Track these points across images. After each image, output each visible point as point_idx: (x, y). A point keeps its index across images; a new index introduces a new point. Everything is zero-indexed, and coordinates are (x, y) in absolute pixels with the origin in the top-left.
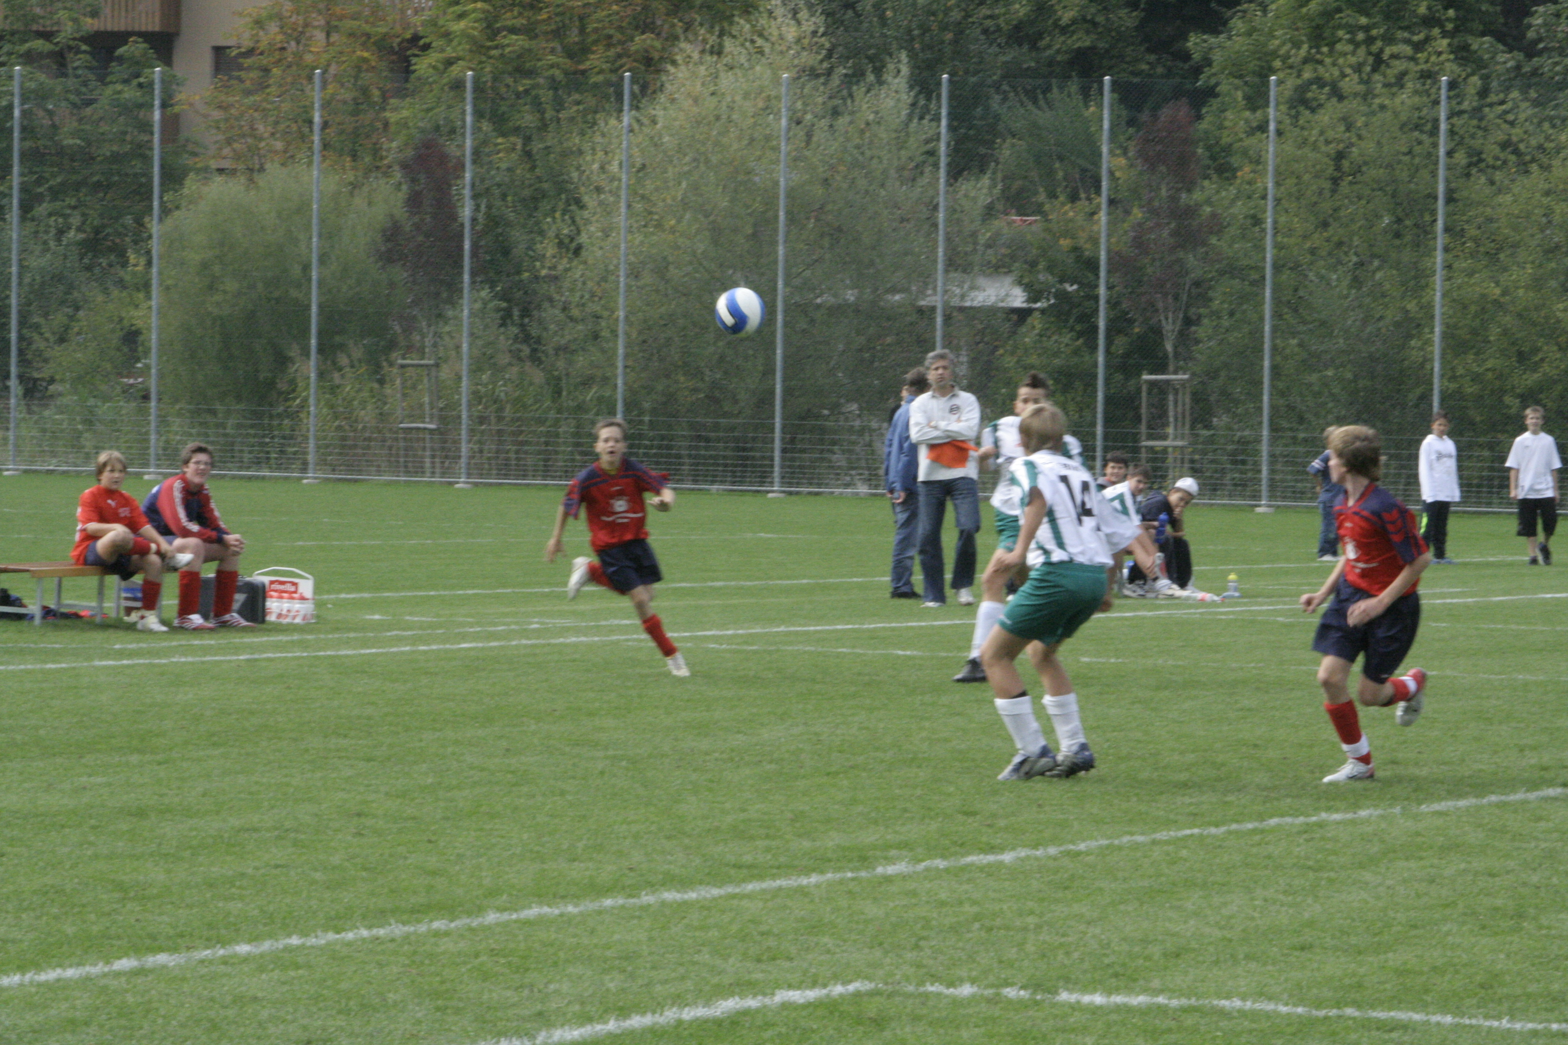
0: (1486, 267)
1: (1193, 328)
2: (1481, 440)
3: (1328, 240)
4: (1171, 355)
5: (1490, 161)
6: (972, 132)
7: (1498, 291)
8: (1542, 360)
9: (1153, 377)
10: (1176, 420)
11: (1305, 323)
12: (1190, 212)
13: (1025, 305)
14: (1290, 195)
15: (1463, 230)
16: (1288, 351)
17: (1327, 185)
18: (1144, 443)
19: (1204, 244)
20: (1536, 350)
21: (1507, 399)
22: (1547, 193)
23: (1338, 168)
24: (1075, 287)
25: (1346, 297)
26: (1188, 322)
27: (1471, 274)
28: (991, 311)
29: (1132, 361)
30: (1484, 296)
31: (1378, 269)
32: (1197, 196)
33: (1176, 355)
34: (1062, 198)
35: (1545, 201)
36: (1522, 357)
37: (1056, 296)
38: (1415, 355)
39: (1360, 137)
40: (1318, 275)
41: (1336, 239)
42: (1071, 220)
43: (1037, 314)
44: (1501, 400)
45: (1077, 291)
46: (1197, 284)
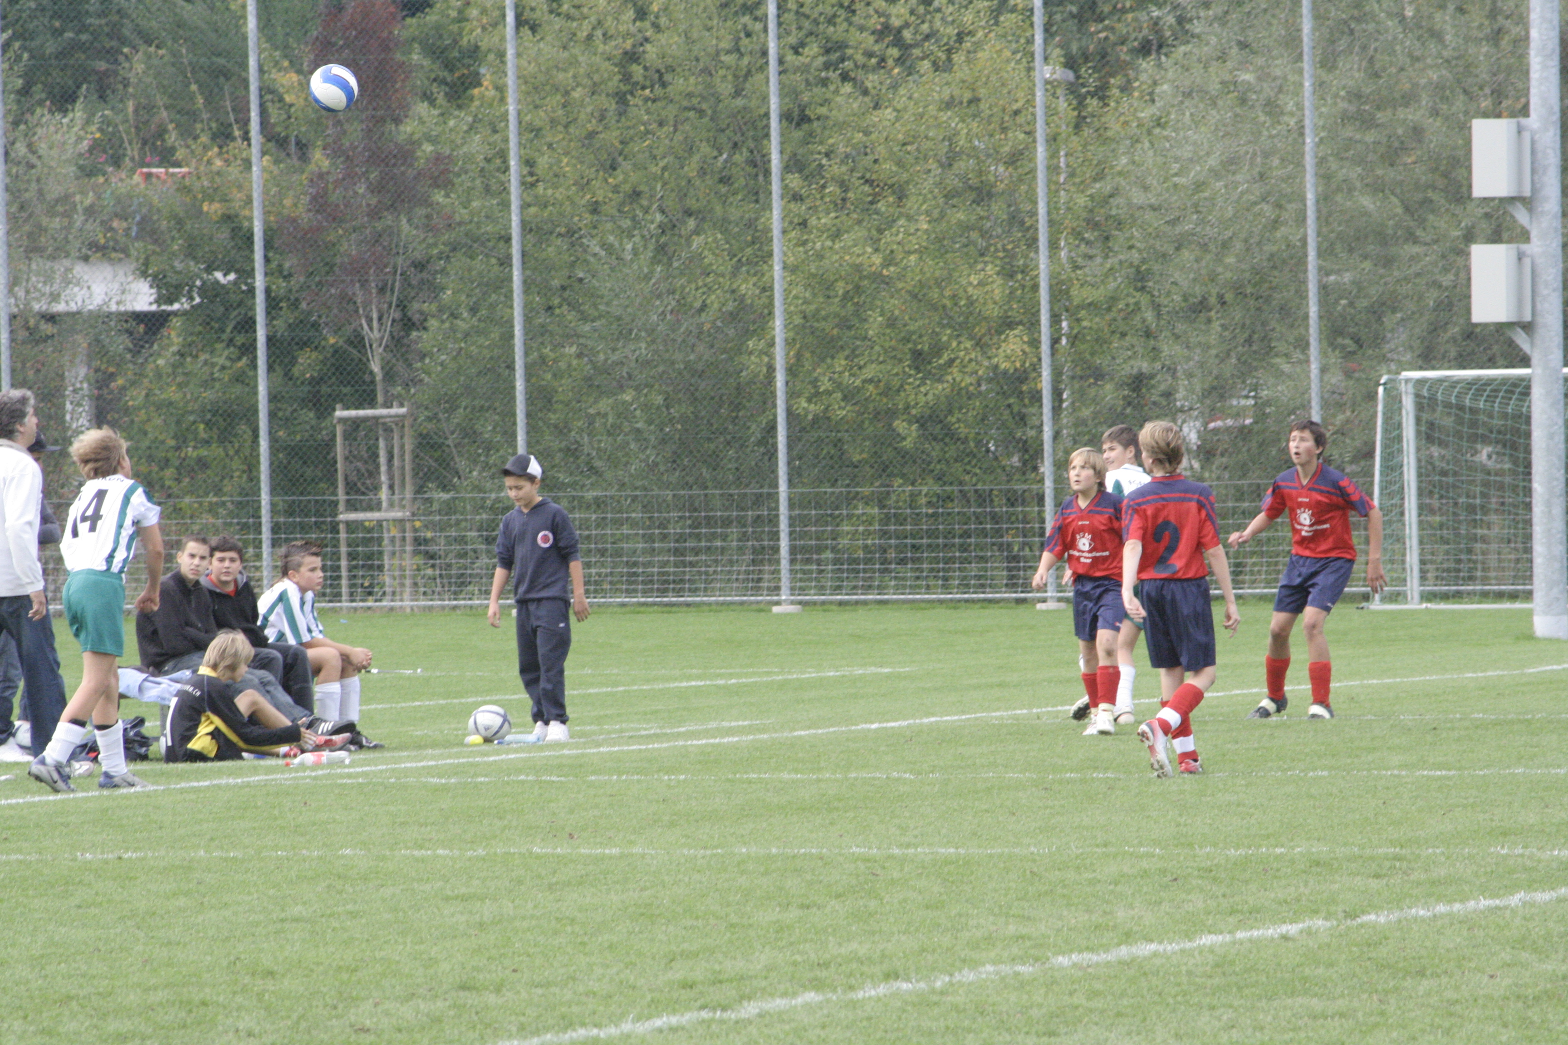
0: (859, 222)
1: (414, 334)
2: (866, 490)
3: (616, 189)
4: (379, 377)
5: (860, 58)
6: (84, 37)
7: (877, 260)
8: (951, 362)
9: (353, 413)
10: (391, 478)
11: (584, 318)
12: (406, 154)
13: (154, 308)
14: (553, 122)
15: (821, 166)
16: (563, 365)
17: (612, 106)
18: (341, 517)
19: (426, 202)
20: (938, 349)
21: (900, 425)
22: (949, 104)
23: (627, 77)
24: (232, 277)
25: (648, 278)
26: (408, 324)
27: (836, 235)
28: (101, 318)
29: (325, 389)
30: (858, 268)
31: (697, 232)
32: (408, 128)
33: (389, 376)
34: (204, 139)
35: (944, 116)
36: (919, 359)
37: (202, 291)
38: (753, 364)
39: (656, 26)
40: (603, 245)
41: (627, 187)
42: (218, 173)
43: (176, 322)
44: (890, 427)
45: (235, 283)
46: (420, 266)
